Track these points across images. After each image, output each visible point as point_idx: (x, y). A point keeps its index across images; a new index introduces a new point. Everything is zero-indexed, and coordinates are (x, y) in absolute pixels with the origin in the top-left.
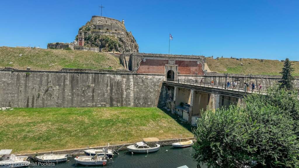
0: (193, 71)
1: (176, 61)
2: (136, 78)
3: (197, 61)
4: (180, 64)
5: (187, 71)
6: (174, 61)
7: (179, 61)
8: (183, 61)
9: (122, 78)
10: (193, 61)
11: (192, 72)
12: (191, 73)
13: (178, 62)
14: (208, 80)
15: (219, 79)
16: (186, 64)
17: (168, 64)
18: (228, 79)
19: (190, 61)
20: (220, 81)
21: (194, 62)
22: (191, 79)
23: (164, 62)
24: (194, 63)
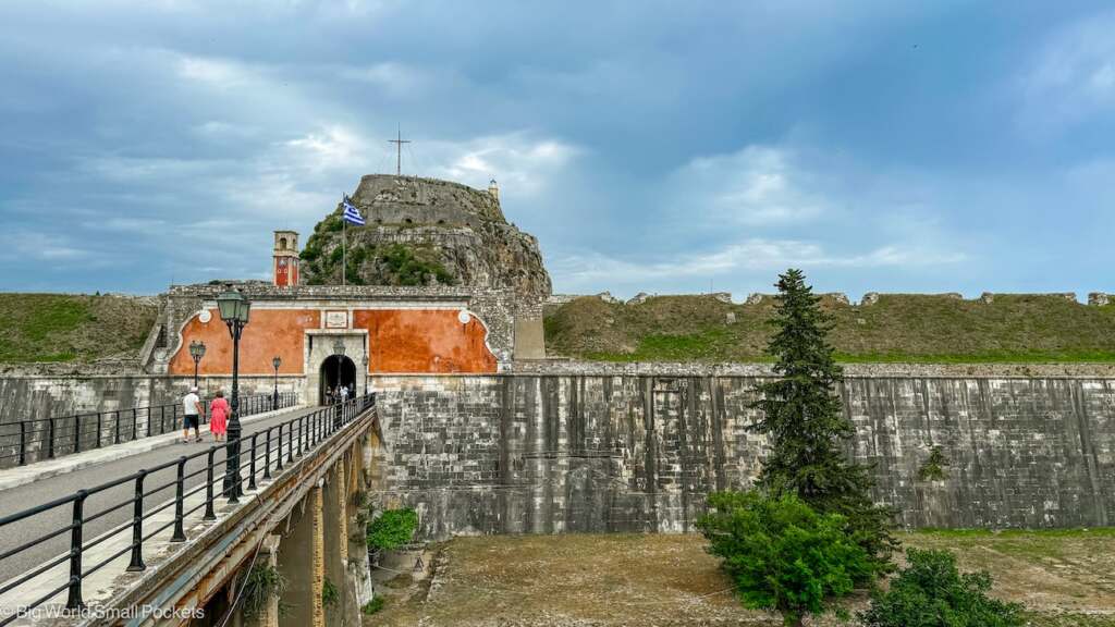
0: (440, 357)
1: (356, 312)
2: (163, 395)
3: (458, 309)
4: (378, 325)
5: (413, 357)
6: (347, 311)
7: (368, 311)
8: (389, 314)
9: (100, 398)
10: (438, 311)
11: (436, 359)
12: (432, 368)
13: (365, 314)
14: (518, 394)
15: (574, 384)
16: (407, 327)
17: (319, 328)
18: (618, 388)
19: (425, 312)
20: (579, 401)
21: (446, 314)
22: (434, 394)
23: (299, 322)
24: (446, 321)
